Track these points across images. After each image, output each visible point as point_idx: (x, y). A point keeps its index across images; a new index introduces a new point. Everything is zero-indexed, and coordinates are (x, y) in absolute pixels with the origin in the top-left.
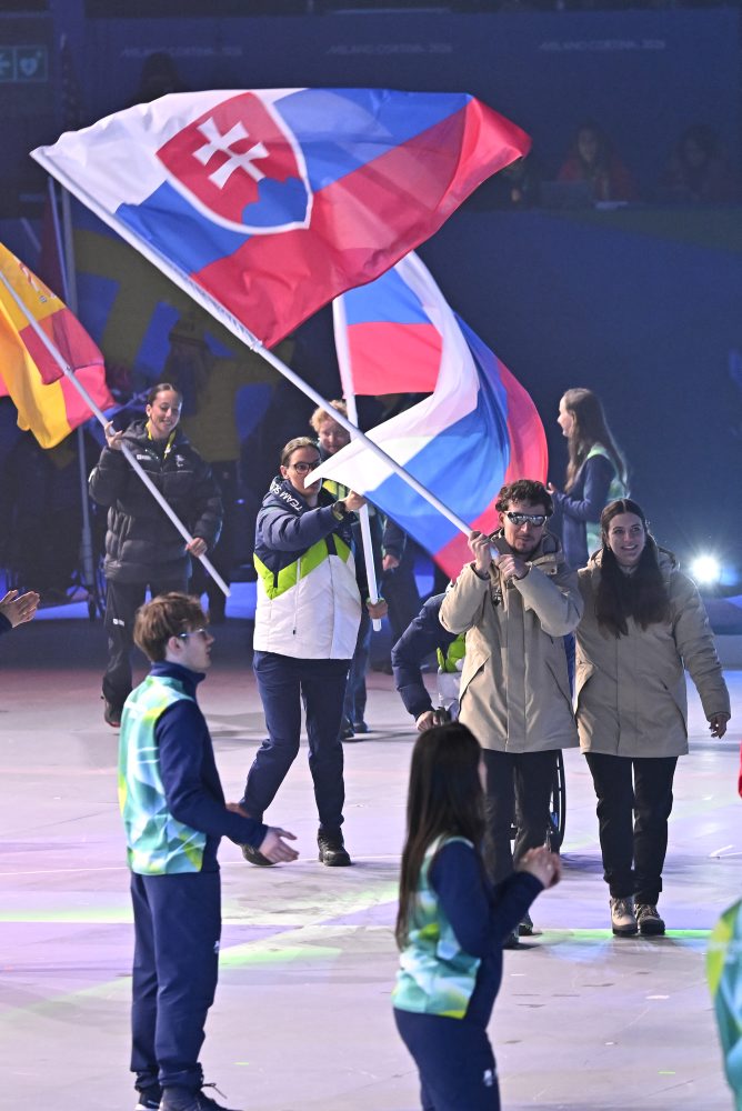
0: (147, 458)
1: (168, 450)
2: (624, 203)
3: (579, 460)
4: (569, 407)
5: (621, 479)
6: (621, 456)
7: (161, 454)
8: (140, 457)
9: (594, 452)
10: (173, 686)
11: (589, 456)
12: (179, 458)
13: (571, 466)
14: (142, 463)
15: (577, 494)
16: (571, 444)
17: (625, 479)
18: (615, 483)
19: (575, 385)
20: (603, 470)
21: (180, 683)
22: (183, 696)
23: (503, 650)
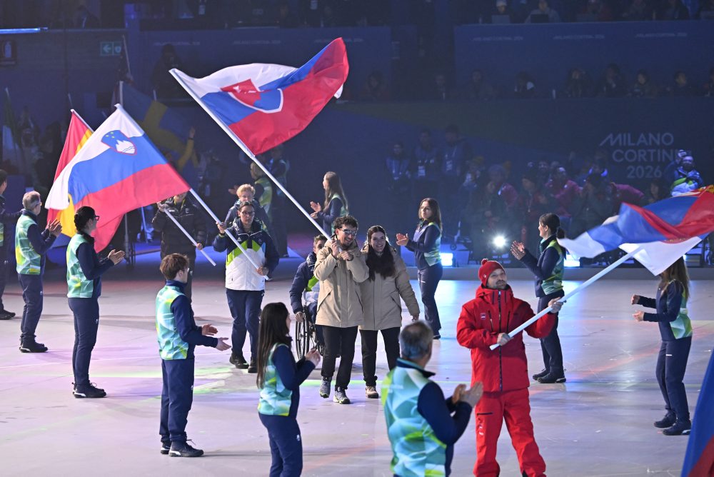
0: (173, 211)
1: (182, 207)
2: (346, 101)
3: (329, 199)
4: (327, 179)
5: (345, 207)
6: (345, 199)
7: (179, 209)
8: (170, 211)
9: (335, 197)
10: (176, 290)
11: (333, 198)
12: (187, 209)
13: (326, 202)
14: (171, 213)
15: (328, 212)
16: (326, 193)
17: (347, 208)
18: (343, 209)
19: (331, 171)
20: (338, 204)
21: (178, 288)
22: (181, 294)
23: (339, 287)
